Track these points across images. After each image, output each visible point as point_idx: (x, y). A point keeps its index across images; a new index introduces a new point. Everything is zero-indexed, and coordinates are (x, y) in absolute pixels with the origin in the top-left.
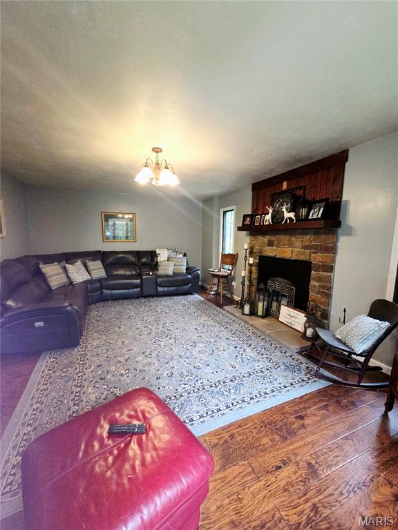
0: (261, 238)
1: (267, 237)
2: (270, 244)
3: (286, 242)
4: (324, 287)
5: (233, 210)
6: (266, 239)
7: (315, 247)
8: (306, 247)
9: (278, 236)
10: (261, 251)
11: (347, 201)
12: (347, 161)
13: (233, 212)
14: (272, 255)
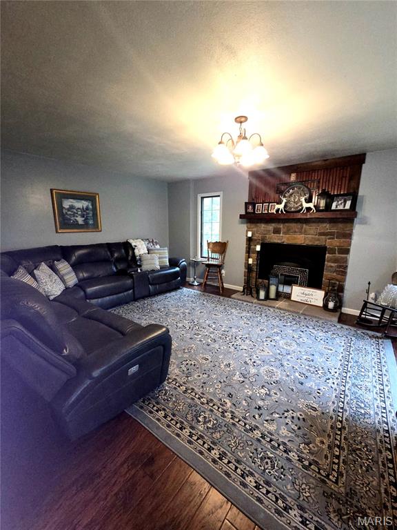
0: (263, 225)
1: (273, 225)
2: (277, 231)
3: (297, 230)
4: (340, 267)
5: (219, 196)
6: (271, 227)
7: (332, 234)
8: (321, 234)
9: (287, 224)
10: (263, 239)
11: (363, 196)
12: (364, 163)
13: (219, 198)
14: (279, 242)
